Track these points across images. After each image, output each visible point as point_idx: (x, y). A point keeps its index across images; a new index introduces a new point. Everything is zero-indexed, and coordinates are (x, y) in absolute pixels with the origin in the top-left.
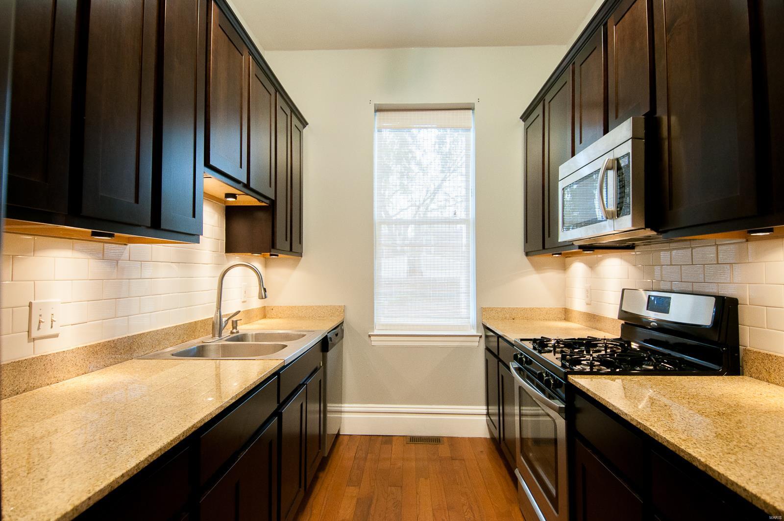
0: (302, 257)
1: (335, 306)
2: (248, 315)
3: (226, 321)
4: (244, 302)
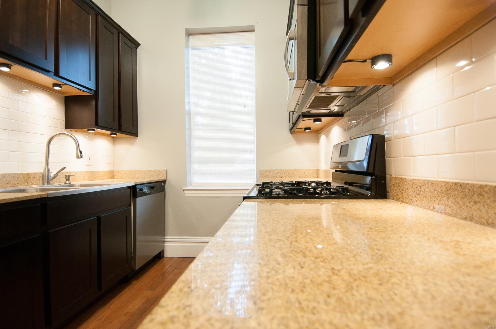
0: (137, 137)
1: (160, 170)
2: (93, 174)
3: (56, 174)
4: (89, 165)
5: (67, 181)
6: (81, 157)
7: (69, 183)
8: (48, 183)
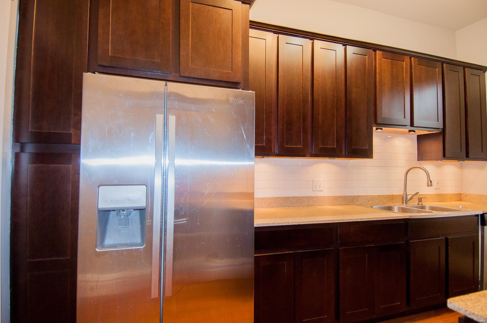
2: (441, 197)
3: (411, 197)
4: (438, 189)
5: (419, 202)
6: (431, 186)
7: (421, 204)
8: (406, 203)
